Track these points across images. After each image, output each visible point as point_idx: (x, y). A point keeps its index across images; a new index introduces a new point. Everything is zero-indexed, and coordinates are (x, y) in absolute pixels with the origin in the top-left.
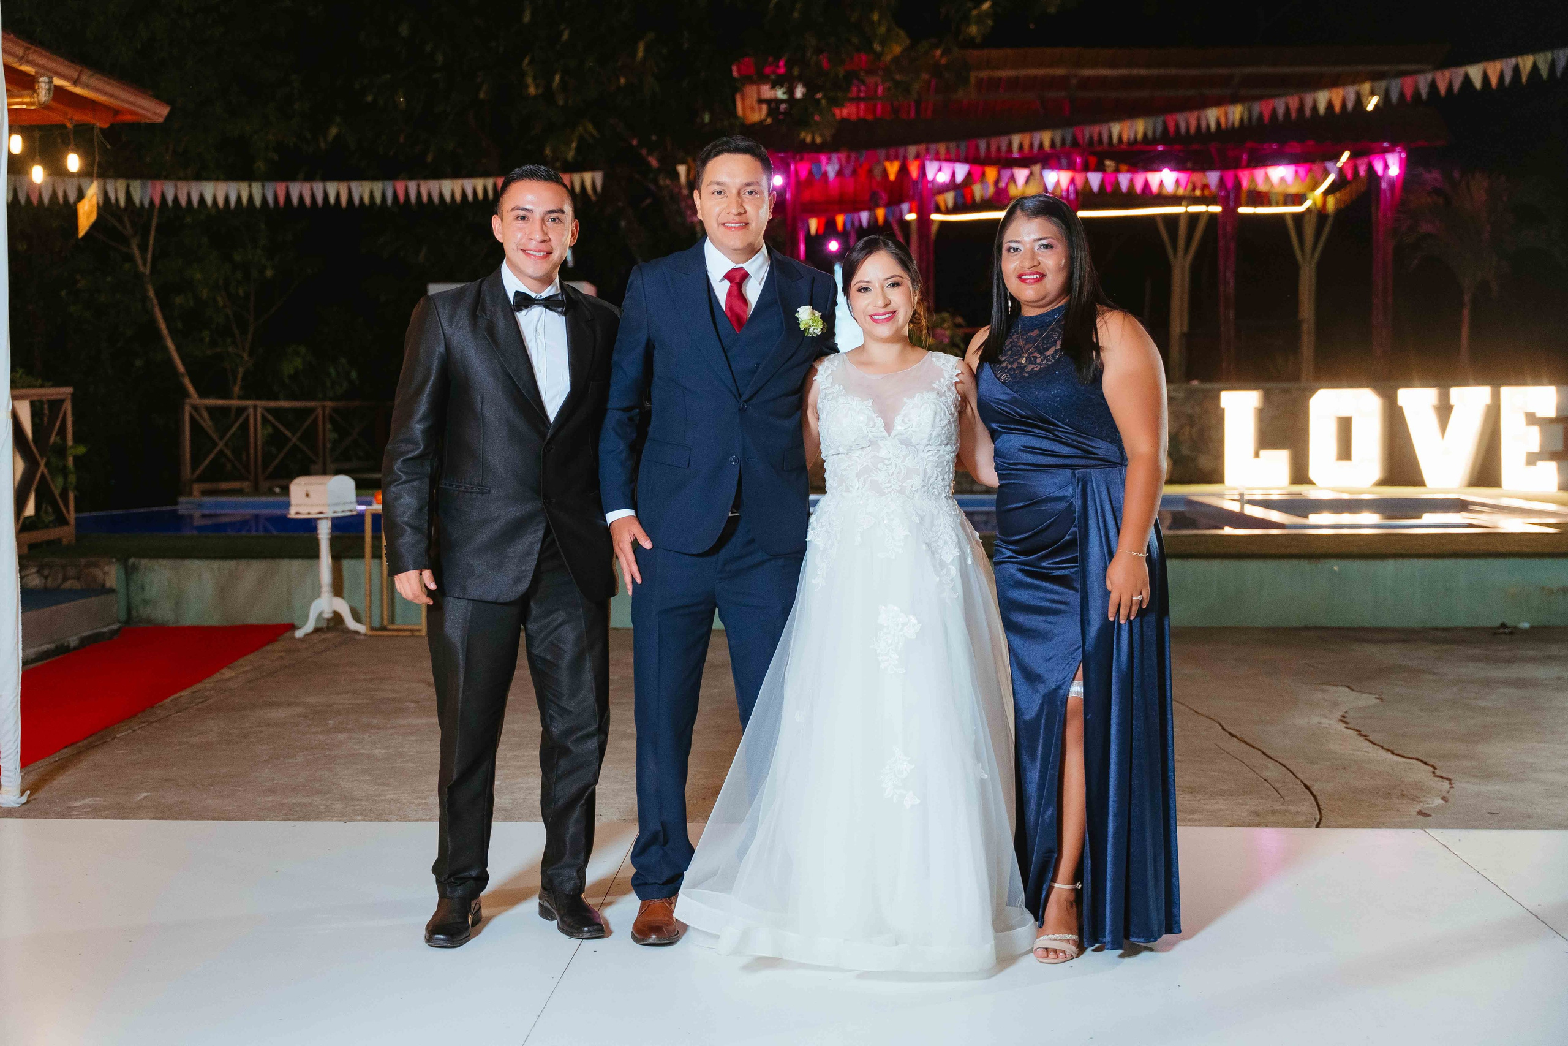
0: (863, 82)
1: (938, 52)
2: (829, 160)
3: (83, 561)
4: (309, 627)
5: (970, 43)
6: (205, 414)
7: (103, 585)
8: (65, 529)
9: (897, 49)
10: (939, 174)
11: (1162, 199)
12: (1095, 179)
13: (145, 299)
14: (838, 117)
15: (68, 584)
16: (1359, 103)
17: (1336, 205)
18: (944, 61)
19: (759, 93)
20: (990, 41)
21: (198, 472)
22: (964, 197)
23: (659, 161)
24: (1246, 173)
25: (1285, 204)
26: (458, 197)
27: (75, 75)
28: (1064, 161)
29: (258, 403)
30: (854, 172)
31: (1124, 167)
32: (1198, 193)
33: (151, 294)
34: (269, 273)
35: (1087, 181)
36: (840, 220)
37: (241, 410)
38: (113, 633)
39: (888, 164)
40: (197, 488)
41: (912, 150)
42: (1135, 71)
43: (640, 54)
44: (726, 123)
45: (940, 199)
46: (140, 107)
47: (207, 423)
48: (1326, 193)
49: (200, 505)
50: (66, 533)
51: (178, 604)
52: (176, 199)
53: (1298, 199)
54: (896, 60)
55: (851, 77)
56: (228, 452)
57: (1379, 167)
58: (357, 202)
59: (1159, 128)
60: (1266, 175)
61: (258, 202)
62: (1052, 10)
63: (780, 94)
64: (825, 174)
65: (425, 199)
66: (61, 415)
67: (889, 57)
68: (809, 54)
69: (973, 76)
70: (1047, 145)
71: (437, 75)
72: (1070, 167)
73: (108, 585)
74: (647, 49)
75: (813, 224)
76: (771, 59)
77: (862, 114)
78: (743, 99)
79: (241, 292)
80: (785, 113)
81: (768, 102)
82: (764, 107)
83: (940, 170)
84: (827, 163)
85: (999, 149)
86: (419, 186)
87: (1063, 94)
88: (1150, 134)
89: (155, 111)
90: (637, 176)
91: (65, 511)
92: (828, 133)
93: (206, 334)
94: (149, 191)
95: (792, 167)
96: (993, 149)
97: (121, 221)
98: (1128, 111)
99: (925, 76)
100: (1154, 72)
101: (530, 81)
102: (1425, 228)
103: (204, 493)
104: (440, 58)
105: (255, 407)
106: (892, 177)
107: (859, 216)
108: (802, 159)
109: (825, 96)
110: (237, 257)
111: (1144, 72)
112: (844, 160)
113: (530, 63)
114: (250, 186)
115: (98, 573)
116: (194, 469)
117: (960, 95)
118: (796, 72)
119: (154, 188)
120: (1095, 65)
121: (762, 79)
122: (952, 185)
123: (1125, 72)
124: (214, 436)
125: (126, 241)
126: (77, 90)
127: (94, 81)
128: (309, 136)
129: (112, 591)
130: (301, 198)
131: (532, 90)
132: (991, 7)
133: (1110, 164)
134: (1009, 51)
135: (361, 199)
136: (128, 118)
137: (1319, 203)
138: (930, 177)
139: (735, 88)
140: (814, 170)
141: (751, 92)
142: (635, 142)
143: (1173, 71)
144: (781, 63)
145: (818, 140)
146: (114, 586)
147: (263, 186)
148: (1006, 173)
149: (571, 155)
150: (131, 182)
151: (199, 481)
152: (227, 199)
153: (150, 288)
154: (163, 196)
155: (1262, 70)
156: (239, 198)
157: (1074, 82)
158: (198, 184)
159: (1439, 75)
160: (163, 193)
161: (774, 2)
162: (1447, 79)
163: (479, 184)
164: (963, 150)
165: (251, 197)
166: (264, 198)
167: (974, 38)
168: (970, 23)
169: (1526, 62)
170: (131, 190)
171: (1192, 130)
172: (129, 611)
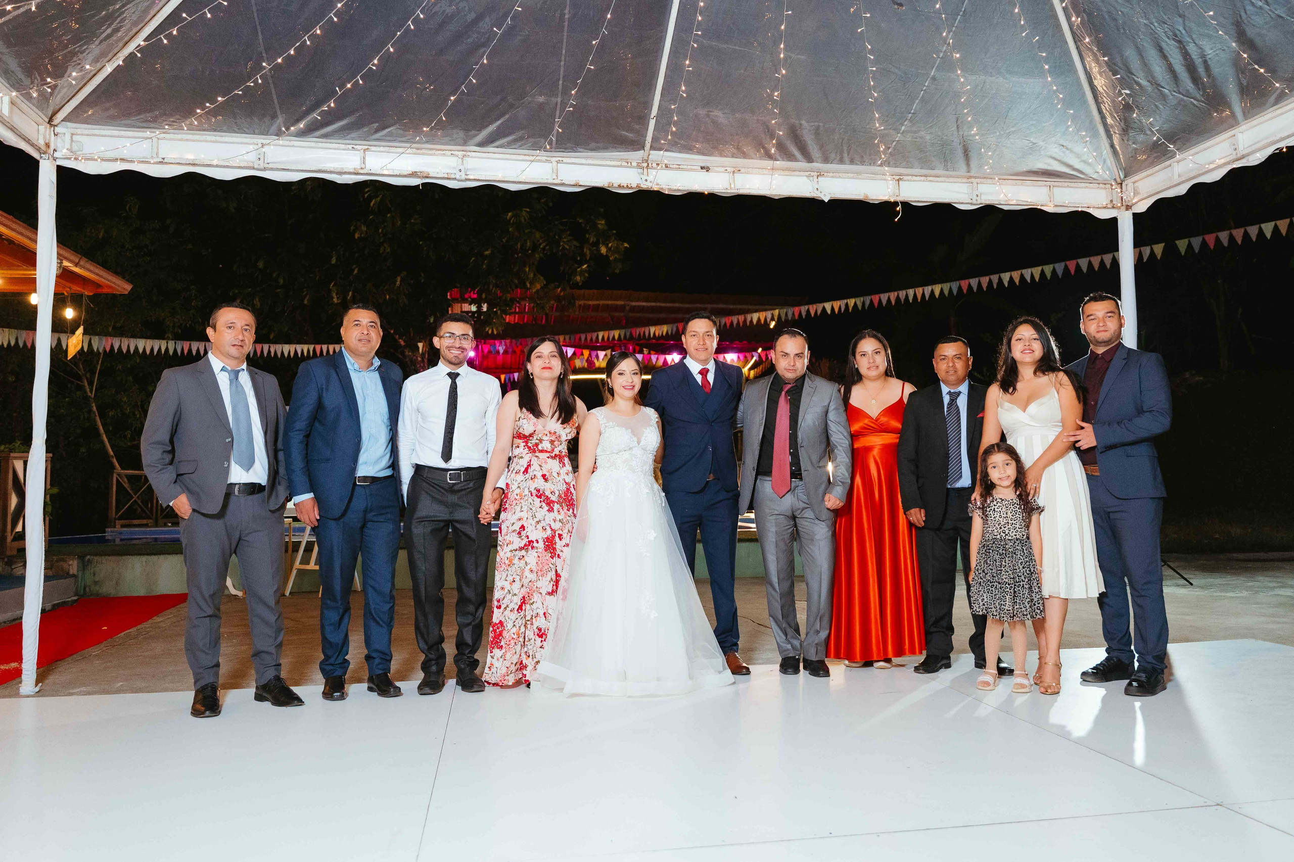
0: (518, 303)
1: (559, 289)
2: (501, 343)
3: (55, 558)
5: (576, 286)
7: (68, 573)
9: (538, 286)
13: (90, 411)
14: (507, 321)
16: (766, 323)
18: (562, 294)
19: (461, 308)
20: (586, 285)
21: (120, 513)
23: (405, 342)
27: (77, 261)
30: (513, 351)
31: (652, 352)
33: (95, 409)
38: (75, 601)
40: (118, 522)
42: (658, 304)
43: (398, 283)
46: (114, 283)
47: (127, 485)
48: (750, 369)
49: (121, 533)
51: (117, 584)
52: (120, 346)
54: (537, 292)
55: (513, 301)
56: (139, 502)
60: (724, 357)
61: (171, 352)
62: (617, 271)
63: (474, 308)
64: (498, 352)
65: (272, 354)
67: (533, 290)
68: (491, 287)
69: (578, 303)
70: (616, 337)
73: (71, 573)
74: (402, 280)
76: (469, 290)
77: (516, 321)
84: (498, 346)
85: (591, 339)
86: (270, 347)
87: (622, 314)
88: (670, 333)
89: (124, 287)
92: (500, 329)
94: (104, 341)
96: (589, 339)
97: (78, 367)
99: (552, 302)
100: (668, 305)
101: (334, 295)
103: (123, 526)
104: (281, 281)
107: (514, 375)
108: (485, 343)
109: (499, 310)
112: (508, 344)
113: (333, 286)
114: (167, 343)
115: (65, 566)
116: (117, 511)
117: (569, 312)
118: (484, 296)
119: (107, 340)
120: (638, 300)
121: (464, 300)
123: (653, 304)
124: (131, 492)
125: (79, 378)
126: (77, 270)
127: (88, 265)
129: (74, 576)
130: (198, 351)
131: (335, 300)
132: (586, 267)
133: (646, 351)
134: (595, 291)
136: (105, 290)
139: (448, 305)
140: (491, 349)
142: (392, 332)
143: (677, 305)
144: (476, 291)
145: (495, 332)
146: (75, 573)
147: (175, 343)
148: (593, 354)
150: (92, 337)
151: (120, 518)
152: (152, 350)
153: (94, 405)
154: (112, 346)
155: (721, 306)
156: (160, 349)
157: (628, 308)
158: (135, 340)
159: (811, 306)
160: (112, 343)
161: (473, 259)
162: (815, 309)
163: (305, 348)
164: (572, 340)
165: (167, 349)
166: (175, 350)
167: (578, 283)
168: (576, 275)
169: (851, 302)
170: (92, 342)
172: (85, 588)
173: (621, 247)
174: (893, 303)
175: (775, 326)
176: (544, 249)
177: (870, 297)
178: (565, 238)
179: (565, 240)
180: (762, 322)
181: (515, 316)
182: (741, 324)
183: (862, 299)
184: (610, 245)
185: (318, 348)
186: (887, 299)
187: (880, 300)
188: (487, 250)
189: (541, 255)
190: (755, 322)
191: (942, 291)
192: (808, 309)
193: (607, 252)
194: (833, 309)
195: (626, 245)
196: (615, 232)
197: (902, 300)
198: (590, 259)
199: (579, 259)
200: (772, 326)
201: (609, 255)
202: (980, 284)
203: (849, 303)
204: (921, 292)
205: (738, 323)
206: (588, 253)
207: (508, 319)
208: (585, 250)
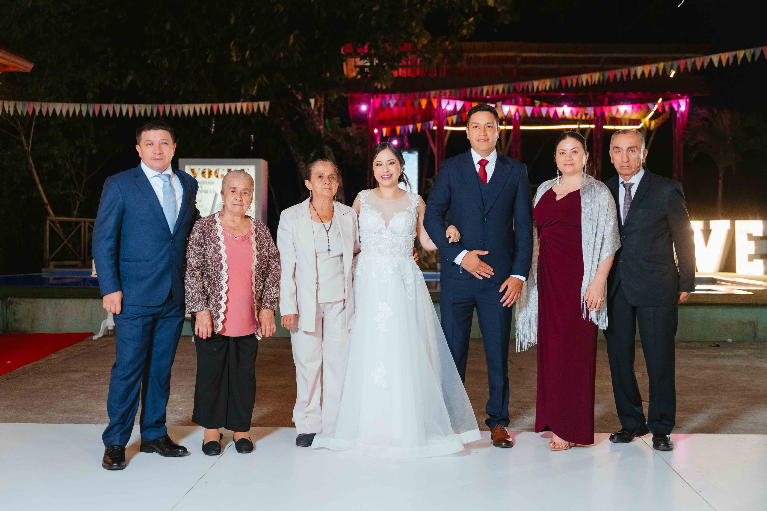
0: (407, 57)
1: (447, 43)
2: (390, 98)
4: (100, 334)
5: (464, 39)
6: (58, 225)
9: (425, 41)
10: (448, 106)
11: (565, 121)
12: (529, 110)
13: (28, 163)
16: (665, 72)
17: (655, 125)
18: (450, 47)
19: (355, 62)
20: (473, 38)
21: (53, 256)
22: (462, 118)
23: (302, 96)
24: (607, 108)
25: (630, 125)
26: (192, 113)
28: (513, 100)
29: (86, 219)
30: (404, 104)
31: (544, 104)
32: (584, 117)
33: (31, 161)
34: (94, 152)
35: (525, 111)
36: (398, 129)
37: (77, 223)
39: (420, 100)
40: (52, 264)
41: (433, 93)
42: (550, 55)
43: (291, 41)
44: (338, 77)
45: (449, 119)
46: (17, 63)
47: (59, 231)
48: (651, 119)
49: (54, 273)
51: (33, 322)
52: (40, 111)
53: (636, 122)
54: (424, 46)
55: (402, 55)
56: (70, 246)
57: (675, 106)
58: (137, 115)
59: (558, 84)
60: (618, 110)
61: (84, 114)
62: (506, 22)
63: (366, 63)
64: (389, 104)
65: (174, 114)
67: (420, 46)
68: (380, 41)
69: (465, 56)
70: (500, 91)
71: (186, 50)
72: (516, 104)
74: (294, 38)
75: (385, 131)
76: (360, 45)
77: (409, 74)
78: (347, 65)
79: (79, 162)
80: (367, 73)
81: (359, 67)
82: (358, 69)
83: (448, 104)
84: (390, 100)
85: (476, 93)
86: (171, 107)
87: (513, 66)
88: (553, 87)
89: (25, 66)
90: (291, 104)
92: (390, 84)
93: (60, 183)
94: (26, 107)
95: (372, 101)
96: (474, 93)
97: (16, 123)
98: (542, 75)
99: (441, 55)
100: (560, 55)
101: (234, 54)
102: (699, 138)
103: (56, 266)
104: (187, 42)
105: (85, 222)
106: (424, 107)
107: (408, 127)
108: (377, 97)
109: (387, 65)
110: (77, 143)
111: (555, 55)
112: (398, 97)
113: (233, 45)
114: (81, 106)
116: (51, 253)
117: (458, 65)
118: (373, 52)
119: (29, 106)
120: (529, 51)
121: (356, 54)
122: (454, 112)
123: (545, 55)
124: (62, 237)
128: (116, 80)
130: (108, 112)
131: (235, 59)
132: (473, 20)
133: (537, 103)
134: (485, 43)
135: (140, 113)
136: (12, 69)
137: (647, 124)
138: (443, 107)
139: (342, 60)
140: (383, 103)
141: (351, 62)
142: (289, 87)
143: (570, 55)
144: (366, 47)
145: (384, 87)
147: (88, 106)
149: (254, 93)
150: (17, 102)
151: (54, 259)
152: (68, 112)
153: (30, 158)
154: (34, 110)
155: (616, 55)
156: (74, 112)
157: (519, 59)
158: (53, 104)
159: (697, 59)
160: (34, 108)
161: (362, 15)
162: (702, 61)
163: (203, 107)
164: (458, 94)
165: (81, 112)
166: (88, 112)
167: (465, 36)
168: (463, 28)
169: (741, 54)
170: (17, 106)
171: (574, 85)
172: (7, 326)
175: (675, 75)
177: (760, 49)
180: (647, 76)
181: (407, 70)
182: (625, 79)
183: (752, 50)
185: (215, 106)
188: (374, 6)
189: (429, 9)
190: (639, 76)
192: (695, 62)
193: (494, 3)
194: (720, 61)
198: (478, 12)
199: (467, 11)
200: (672, 76)
201: (497, 6)
203: (738, 55)
205: (622, 76)
206: (476, 4)
207: (395, 74)
208: (473, 2)
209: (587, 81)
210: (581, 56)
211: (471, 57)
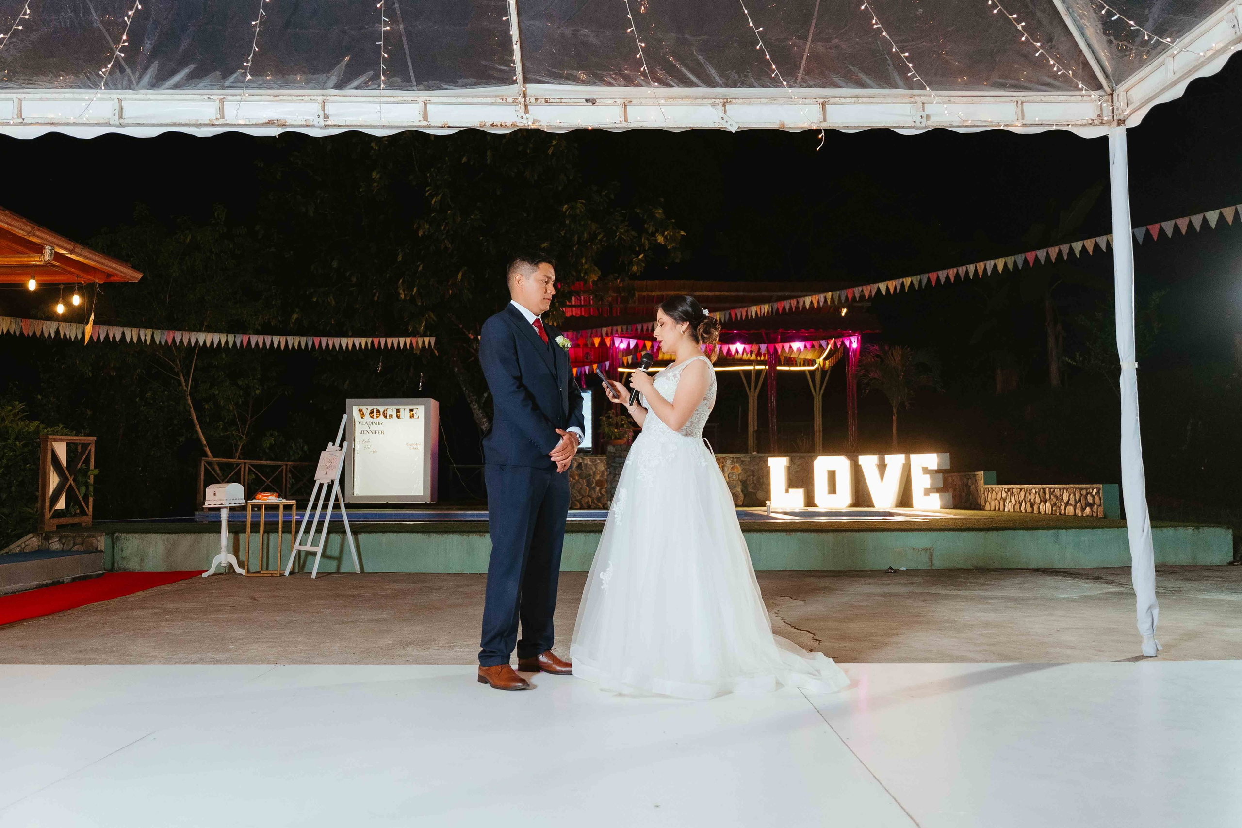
0: (580, 296)
1: (618, 281)
3: (89, 535)
4: (212, 571)
5: (634, 277)
7: (94, 548)
8: (85, 517)
9: (595, 278)
10: (621, 344)
11: (740, 361)
13: (185, 404)
14: (568, 314)
15: (76, 548)
17: (831, 366)
18: (621, 285)
20: (645, 276)
22: (637, 359)
24: (780, 346)
25: (805, 365)
26: (350, 347)
29: (247, 461)
30: (578, 344)
33: (190, 401)
37: (237, 465)
39: (594, 338)
41: (604, 330)
42: (722, 293)
45: (624, 359)
46: (119, 270)
47: (216, 472)
48: (825, 359)
50: (87, 520)
51: (142, 560)
52: (182, 339)
53: (811, 362)
54: (595, 283)
57: (847, 343)
58: (290, 347)
59: (727, 317)
60: (790, 346)
61: (231, 345)
62: (678, 261)
65: (331, 347)
66: (87, 452)
67: (591, 283)
69: (637, 294)
73: (97, 548)
74: (463, 275)
77: (583, 314)
83: (622, 342)
85: (647, 329)
86: (327, 340)
89: (132, 274)
91: (86, 508)
93: (221, 425)
94: (166, 335)
96: (645, 328)
97: (174, 362)
100: (732, 294)
101: (401, 291)
102: (871, 375)
105: (245, 464)
106: (597, 345)
107: (585, 369)
111: (726, 294)
113: (402, 283)
114: (227, 336)
115: (94, 541)
117: (631, 303)
119: (169, 335)
120: (701, 291)
122: (628, 351)
123: (717, 293)
124: (219, 478)
125: (176, 373)
127: (84, 252)
129: (101, 551)
130: (257, 343)
131: (403, 297)
132: (643, 257)
134: (658, 282)
135: (293, 346)
136: (118, 279)
137: (822, 365)
138: (617, 346)
143: (742, 294)
146: (102, 549)
147: (235, 337)
150: (155, 331)
152: (212, 342)
154: (174, 339)
155: (787, 294)
156: (220, 341)
158: (196, 333)
159: (865, 288)
160: (174, 337)
162: (868, 290)
163: (363, 341)
164: (629, 331)
165: (227, 342)
166: (235, 343)
167: (636, 273)
168: (633, 265)
169: (907, 281)
170: (155, 335)
171: (744, 317)
172: (113, 564)
173: (677, 235)
174: (952, 280)
175: (846, 313)
176: (601, 240)
177: (927, 275)
178: (622, 228)
179: (622, 231)
180: (815, 306)
181: (581, 309)
182: (794, 310)
183: (919, 277)
184: (666, 233)
185: (376, 340)
186: (945, 276)
187: (938, 278)
188: (545, 243)
189: (599, 247)
190: (808, 307)
191: (1006, 264)
192: (862, 291)
193: (664, 241)
194: (888, 289)
195: (682, 233)
196: (674, 221)
197: (962, 277)
198: (648, 249)
199: (637, 249)
200: (843, 314)
201: (667, 243)
202: (1048, 255)
203: (905, 282)
204: (983, 267)
205: (791, 308)
206: (647, 242)
208: (643, 240)
209: (756, 313)
210: (752, 294)
211: (644, 296)
